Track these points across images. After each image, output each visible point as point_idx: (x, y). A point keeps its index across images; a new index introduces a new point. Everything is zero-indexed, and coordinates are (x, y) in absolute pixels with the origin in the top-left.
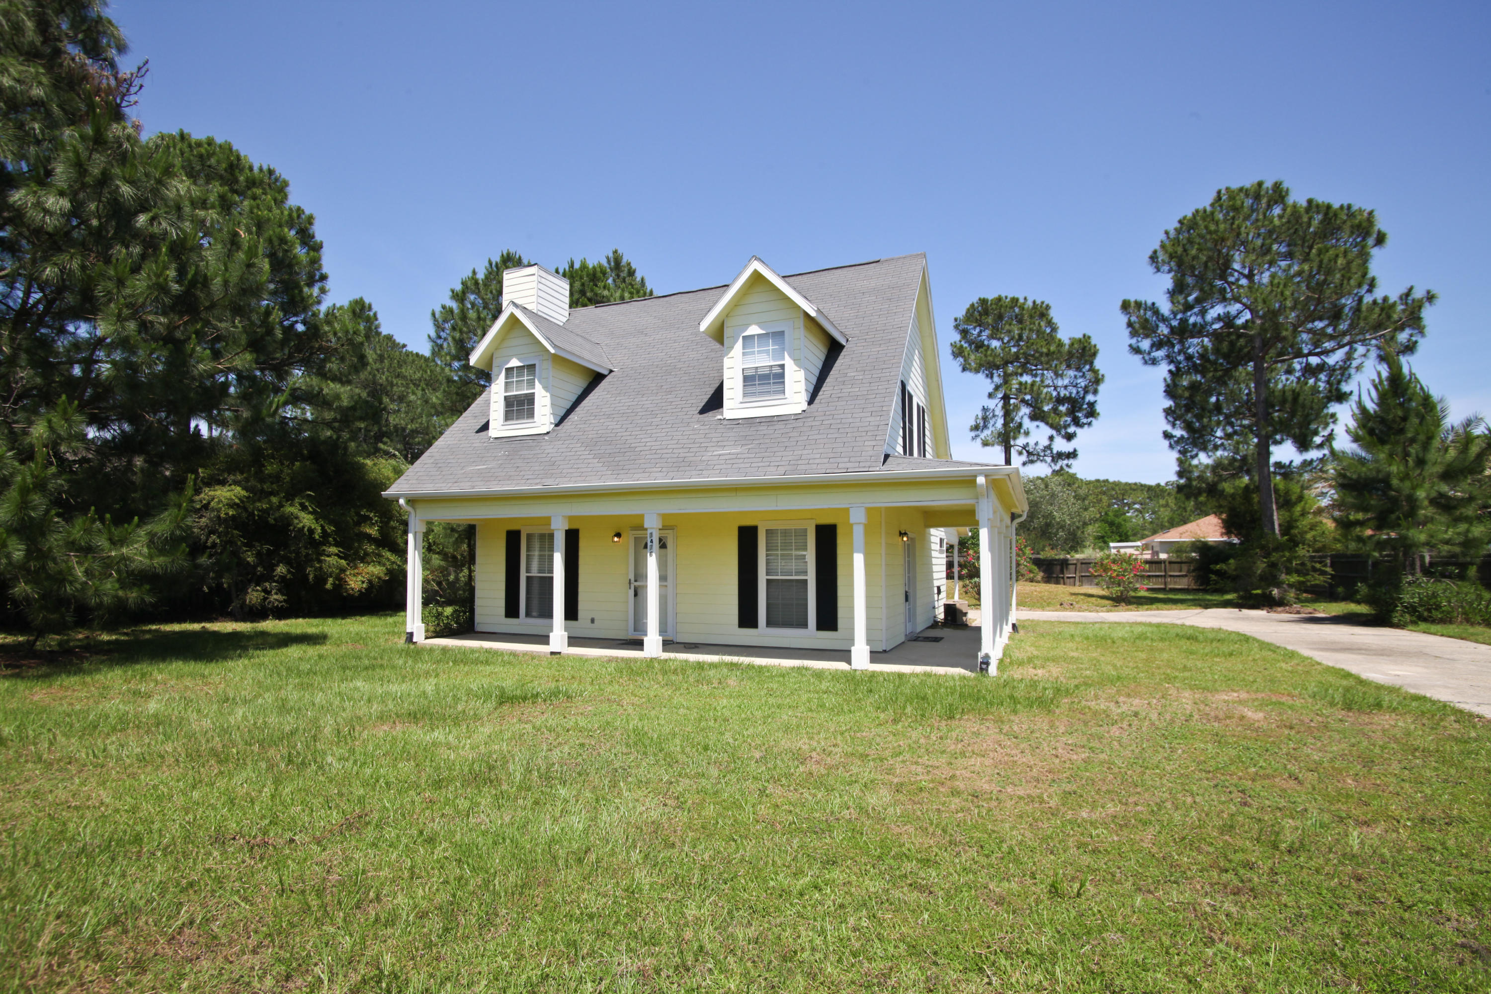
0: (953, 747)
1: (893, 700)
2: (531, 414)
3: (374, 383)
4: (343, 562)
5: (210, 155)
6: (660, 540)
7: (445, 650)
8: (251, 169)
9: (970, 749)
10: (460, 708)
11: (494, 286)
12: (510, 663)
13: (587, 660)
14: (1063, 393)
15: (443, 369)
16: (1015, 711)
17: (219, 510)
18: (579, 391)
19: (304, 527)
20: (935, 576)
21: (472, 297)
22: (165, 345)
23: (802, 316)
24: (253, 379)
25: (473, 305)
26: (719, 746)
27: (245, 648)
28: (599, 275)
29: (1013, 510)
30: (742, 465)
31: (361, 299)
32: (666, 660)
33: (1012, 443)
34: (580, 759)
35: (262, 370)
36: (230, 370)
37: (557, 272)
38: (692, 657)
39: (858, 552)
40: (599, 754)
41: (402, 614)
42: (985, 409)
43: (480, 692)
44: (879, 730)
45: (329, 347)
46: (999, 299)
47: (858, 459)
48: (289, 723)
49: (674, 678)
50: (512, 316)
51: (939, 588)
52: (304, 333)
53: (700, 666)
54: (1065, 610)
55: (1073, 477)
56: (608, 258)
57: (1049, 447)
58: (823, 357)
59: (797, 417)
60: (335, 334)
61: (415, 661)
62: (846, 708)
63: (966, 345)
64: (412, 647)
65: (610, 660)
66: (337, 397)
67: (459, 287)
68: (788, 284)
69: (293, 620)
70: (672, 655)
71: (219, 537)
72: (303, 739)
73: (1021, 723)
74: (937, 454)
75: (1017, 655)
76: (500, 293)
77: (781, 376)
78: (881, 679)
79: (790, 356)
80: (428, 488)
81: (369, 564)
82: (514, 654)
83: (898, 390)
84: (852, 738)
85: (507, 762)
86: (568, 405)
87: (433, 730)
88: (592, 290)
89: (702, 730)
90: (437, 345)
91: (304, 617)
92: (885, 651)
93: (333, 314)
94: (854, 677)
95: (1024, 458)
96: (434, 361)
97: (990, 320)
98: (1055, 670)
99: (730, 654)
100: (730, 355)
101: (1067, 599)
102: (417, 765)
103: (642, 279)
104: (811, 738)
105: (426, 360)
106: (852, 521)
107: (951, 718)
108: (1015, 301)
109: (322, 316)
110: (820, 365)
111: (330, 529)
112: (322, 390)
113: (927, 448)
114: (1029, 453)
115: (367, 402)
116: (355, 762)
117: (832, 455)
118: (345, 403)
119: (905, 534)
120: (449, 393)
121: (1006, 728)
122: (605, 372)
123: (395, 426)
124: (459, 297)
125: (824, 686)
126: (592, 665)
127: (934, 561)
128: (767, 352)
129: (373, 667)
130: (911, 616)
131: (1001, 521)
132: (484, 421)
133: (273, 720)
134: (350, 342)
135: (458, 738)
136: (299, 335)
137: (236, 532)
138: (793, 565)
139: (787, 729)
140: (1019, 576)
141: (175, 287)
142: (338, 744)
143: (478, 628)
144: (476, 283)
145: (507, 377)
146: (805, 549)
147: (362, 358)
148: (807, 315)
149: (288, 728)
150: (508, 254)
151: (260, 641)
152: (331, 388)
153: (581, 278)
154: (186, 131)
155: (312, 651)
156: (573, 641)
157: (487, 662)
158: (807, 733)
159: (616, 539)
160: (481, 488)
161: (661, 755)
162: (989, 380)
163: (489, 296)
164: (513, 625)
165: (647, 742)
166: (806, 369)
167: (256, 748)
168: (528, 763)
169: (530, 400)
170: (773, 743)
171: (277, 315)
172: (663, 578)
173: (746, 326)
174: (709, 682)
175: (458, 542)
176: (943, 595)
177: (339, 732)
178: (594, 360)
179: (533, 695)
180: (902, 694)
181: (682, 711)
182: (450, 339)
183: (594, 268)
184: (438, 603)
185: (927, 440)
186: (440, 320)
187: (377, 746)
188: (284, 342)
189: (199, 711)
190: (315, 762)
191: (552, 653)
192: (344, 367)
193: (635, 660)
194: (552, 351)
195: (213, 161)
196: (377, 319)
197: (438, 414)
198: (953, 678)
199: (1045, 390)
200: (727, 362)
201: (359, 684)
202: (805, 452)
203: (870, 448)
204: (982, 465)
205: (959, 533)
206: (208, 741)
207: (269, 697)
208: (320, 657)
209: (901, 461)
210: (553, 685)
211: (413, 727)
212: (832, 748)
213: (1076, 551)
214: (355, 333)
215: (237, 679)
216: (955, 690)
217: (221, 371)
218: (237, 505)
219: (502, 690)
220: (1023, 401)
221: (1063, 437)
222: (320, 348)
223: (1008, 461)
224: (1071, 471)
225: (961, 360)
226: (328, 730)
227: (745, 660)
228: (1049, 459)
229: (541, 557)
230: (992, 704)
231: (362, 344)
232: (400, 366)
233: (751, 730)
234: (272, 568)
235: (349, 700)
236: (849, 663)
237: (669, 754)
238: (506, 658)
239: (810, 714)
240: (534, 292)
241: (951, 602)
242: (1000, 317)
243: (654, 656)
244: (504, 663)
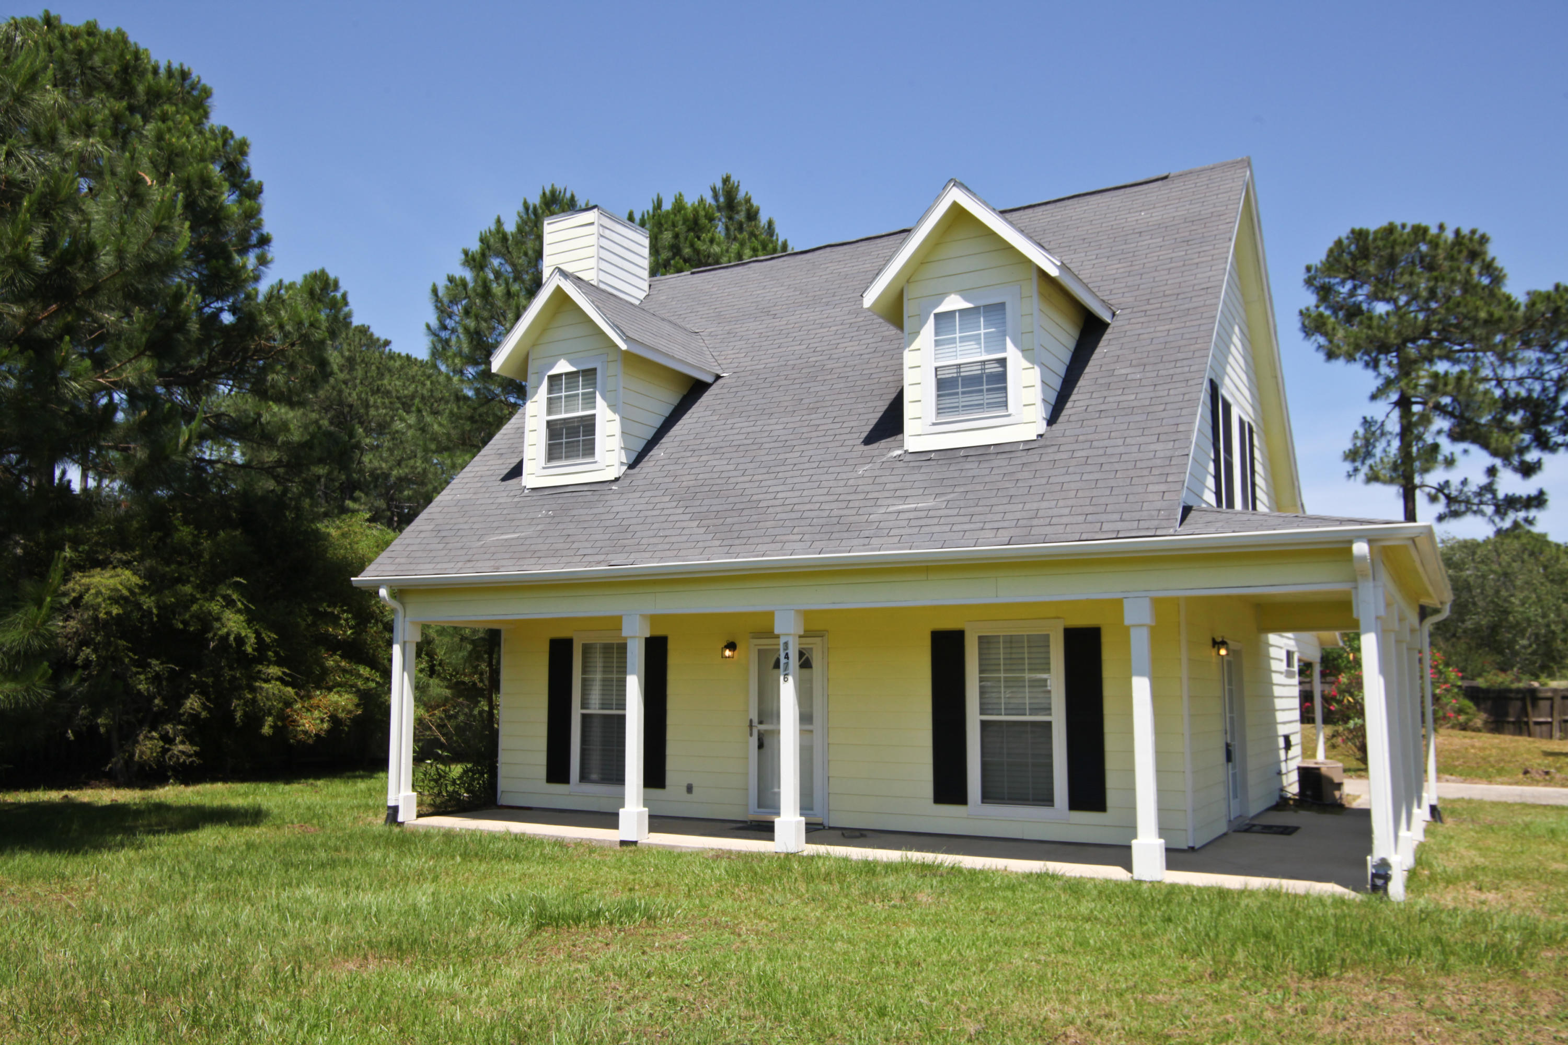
0: (1328, 1029)
1: (1208, 939)
2: (589, 449)
3: (341, 403)
4: (290, 690)
5: (93, 51)
6: (801, 654)
7: (449, 836)
8: (155, 71)
9: (1361, 1035)
10: (472, 933)
11: (530, 244)
12: (553, 859)
13: (680, 855)
14: (1514, 390)
15: (449, 379)
16: (1444, 968)
17: (96, 608)
18: (666, 411)
19: (228, 634)
20: (1280, 717)
21: (496, 262)
22: (21, 352)
23: (1034, 275)
24: (152, 401)
25: (498, 275)
26: (905, 1010)
27: (130, 831)
28: (703, 221)
29: (1424, 601)
30: (936, 529)
31: (323, 271)
32: (812, 858)
33: (1417, 480)
34: (668, 1026)
35: (167, 386)
36: (117, 385)
37: (631, 218)
38: (856, 853)
39: (1141, 674)
40: (700, 1018)
41: (382, 775)
42: (1367, 423)
43: (505, 907)
44: (1188, 991)
45: (272, 348)
46: (1390, 230)
47: (1137, 515)
48: (196, 956)
49: (825, 887)
50: (559, 291)
51: (1287, 738)
52: (232, 327)
53: (869, 868)
54: (1535, 782)
55: (1542, 540)
56: (714, 190)
57: (1489, 488)
58: (1071, 344)
59: (1028, 446)
60: (281, 327)
61: (401, 855)
62: (1125, 949)
63: (1327, 313)
64: (396, 830)
65: (719, 855)
66: (284, 427)
67: (475, 246)
68: (1011, 223)
69: (208, 786)
70: (822, 849)
71: (95, 651)
72: (218, 983)
73: (1460, 991)
74: (1276, 503)
75: (1443, 863)
76: (539, 254)
77: (1001, 377)
78: (1188, 898)
79: (1016, 344)
80: (425, 572)
81: (330, 689)
82: (560, 843)
83: (1204, 396)
84: (1139, 1004)
85: (549, 1028)
86: (649, 434)
87: (428, 970)
88: (692, 245)
89: (875, 980)
90: (441, 340)
91: (225, 780)
92: (1192, 849)
93: (279, 297)
94: (1138, 893)
95: (1440, 507)
96: (435, 366)
97: (1372, 267)
98: (1522, 895)
99: (920, 849)
100: (915, 345)
101: (1538, 762)
102: (401, 1031)
103: (770, 224)
104: (1065, 1001)
105: (422, 364)
106: (1127, 622)
107: (1321, 974)
108: (1420, 232)
109: (261, 299)
110: (1066, 357)
111: (269, 636)
112: (259, 415)
113: (1260, 494)
114: (1450, 499)
115: (329, 435)
116: (301, 1023)
117: (1091, 509)
118: (296, 436)
119: (1223, 643)
120: (459, 417)
121: (1429, 999)
122: (709, 379)
123: (372, 473)
124: (476, 262)
125: (1085, 907)
126: (689, 864)
127: (1277, 691)
128: (977, 338)
129: (333, 864)
130: (1237, 786)
131: (1401, 620)
132: (514, 462)
133: (170, 951)
134: (305, 339)
135: (468, 985)
136: (227, 330)
137: (121, 643)
138: (1027, 697)
139: (1021, 983)
140: (1439, 720)
141: (41, 262)
142: (274, 992)
143: (503, 800)
144: (504, 238)
145: (550, 391)
146: (1048, 670)
147: (323, 364)
148: (1043, 274)
149: (194, 966)
150: (553, 192)
151: (154, 820)
152: (275, 412)
153: (674, 225)
154: (53, 13)
155: (236, 836)
156: (658, 823)
157: (516, 856)
158: (1058, 991)
159: (728, 653)
160: (510, 570)
161: (805, 1022)
162: (1370, 373)
163: (522, 261)
164: (559, 795)
165: (781, 999)
166: (1042, 365)
167: (142, 999)
168: (583, 1030)
169: (588, 425)
170: (997, 1007)
171: (192, 299)
172: (806, 718)
173: (941, 297)
174: (885, 897)
175: (474, 656)
176: (1296, 751)
177: (276, 973)
178: (690, 360)
179: (591, 915)
180: (1227, 926)
181: (840, 946)
182: (460, 330)
183: (696, 211)
184: (438, 759)
185: (1259, 480)
186: (446, 300)
187: (337, 998)
188: (201, 344)
189: (54, 936)
190: (237, 1023)
191: (623, 843)
192: (295, 381)
193: (760, 857)
194: (623, 346)
195: (97, 60)
196: (346, 304)
197: (440, 450)
198: (1320, 900)
199: (1481, 387)
200: (909, 358)
201: (310, 891)
202: (1044, 505)
203: (1158, 497)
204: (1361, 522)
205: (1322, 643)
206: (65, 986)
207: (166, 912)
208: (250, 846)
209: (1211, 517)
210: (625, 896)
211: (396, 967)
212: (1103, 1021)
213: (1552, 676)
214: (312, 325)
215: (117, 881)
216: (1326, 922)
217: (103, 388)
218: (126, 599)
219: (542, 905)
220: (1438, 407)
221: (1516, 470)
222: (259, 351)
223: (1410, 515)
224: (1537, 529)
225: (1322, 340)
226: (258, 968)
227: (948, 859)
228: (1489, 510)
229: (606, 683)
230: (1399, 952)
231: (322, 342)
232: (381, 376)
233: (959, 983)
234: (177, 699)
235: (294, 917)
236: (1129, 868)
237: (817, 1022)
238: (547, 850)
239: (1061, 957)
240: (593, 251)
241: (1310, 764)
242: (1392, 261)
243: (792, 849)
244: (545, 859)
